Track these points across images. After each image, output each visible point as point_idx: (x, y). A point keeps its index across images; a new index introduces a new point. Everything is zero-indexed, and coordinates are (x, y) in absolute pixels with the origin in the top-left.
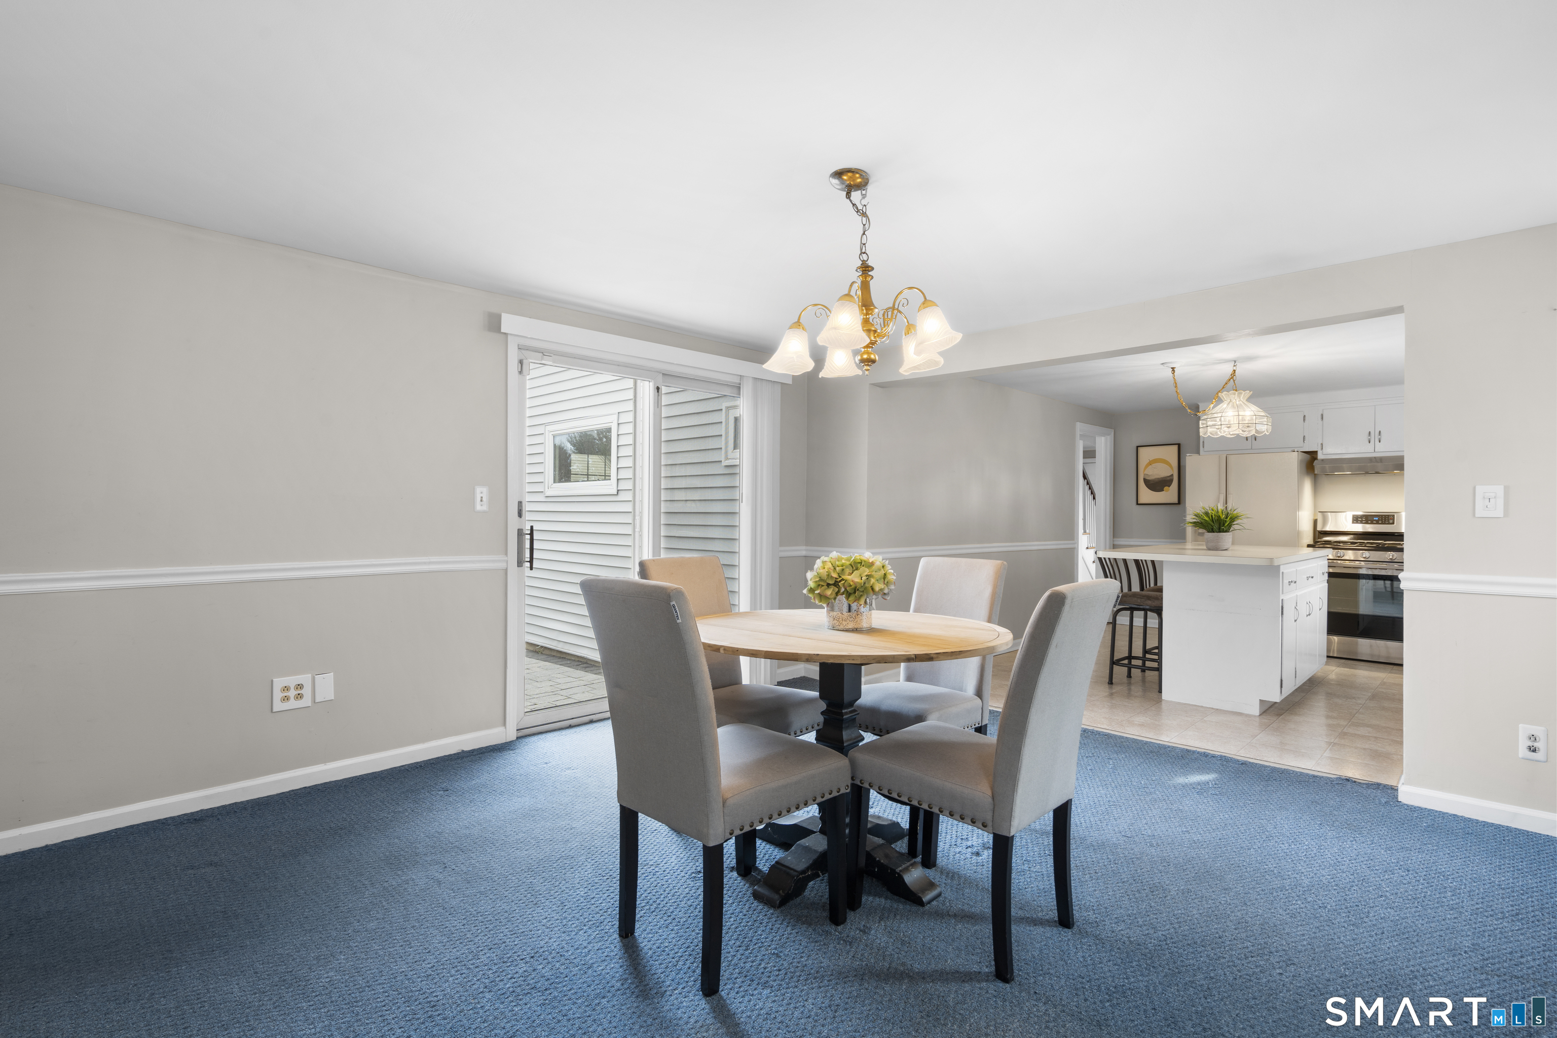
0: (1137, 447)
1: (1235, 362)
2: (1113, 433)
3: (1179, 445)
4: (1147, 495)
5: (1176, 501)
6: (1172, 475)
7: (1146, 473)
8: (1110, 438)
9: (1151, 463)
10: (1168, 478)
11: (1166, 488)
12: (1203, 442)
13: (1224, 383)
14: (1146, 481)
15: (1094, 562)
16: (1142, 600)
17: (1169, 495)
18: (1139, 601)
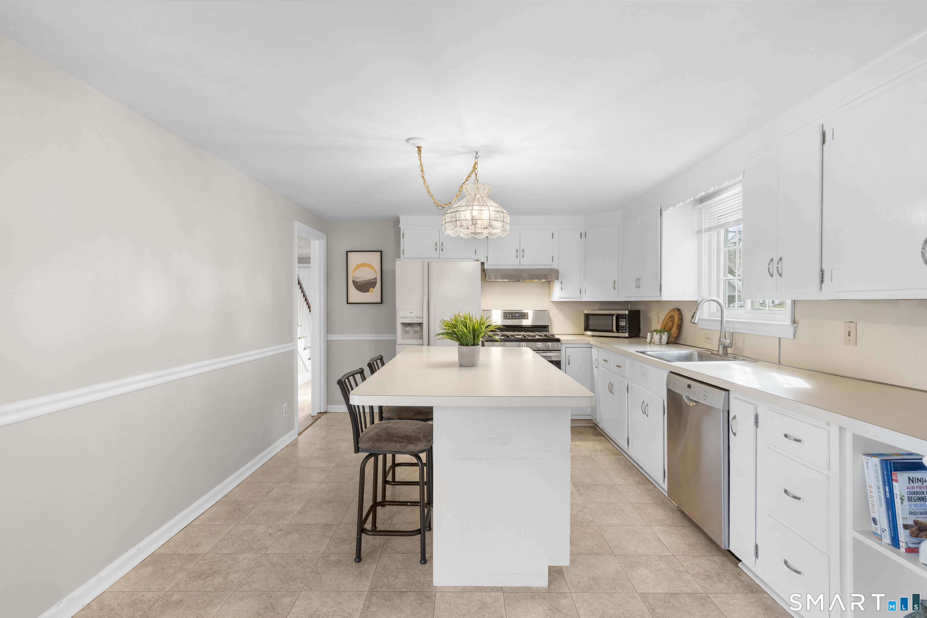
0: (347, 252)
1: (477, 153)
2: (326, 238)
3: (381, 252)
4: (356, 295)
5: (379, 300)
6: (376, 278)
7: (354, 275)
8: (323, 242)
9: (358, 267)
10: (373, 281)
11: (371, 289)
12: (403, 250)
13: (467, 176)
14: (354, 282)
15: (309, 359)
16: (403, 444)
17: (374, 295)
18: (398, 446)
